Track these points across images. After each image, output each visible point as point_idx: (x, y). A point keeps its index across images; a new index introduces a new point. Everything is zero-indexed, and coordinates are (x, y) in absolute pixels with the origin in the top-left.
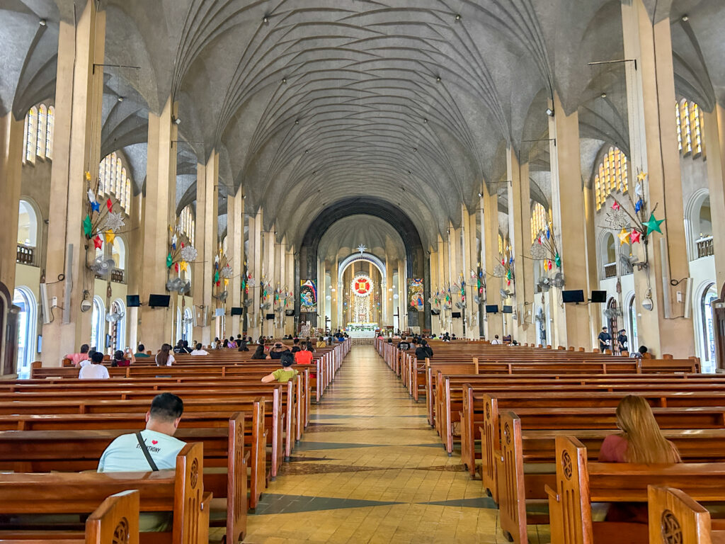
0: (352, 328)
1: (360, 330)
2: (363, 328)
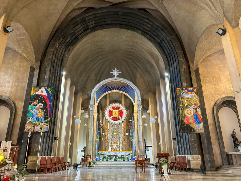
1: (113, 160)
2: (116, 157)
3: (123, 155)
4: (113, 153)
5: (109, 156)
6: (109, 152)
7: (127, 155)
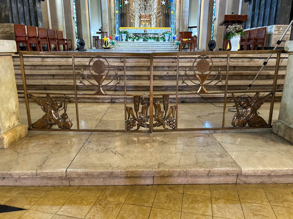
0: (128, 37)
1: (141, 40)
2: (145, 36)
3: (157, 34)
4: (141, 30)
5: (135, 34)
6: (135, 30)
7: (163, 34)
